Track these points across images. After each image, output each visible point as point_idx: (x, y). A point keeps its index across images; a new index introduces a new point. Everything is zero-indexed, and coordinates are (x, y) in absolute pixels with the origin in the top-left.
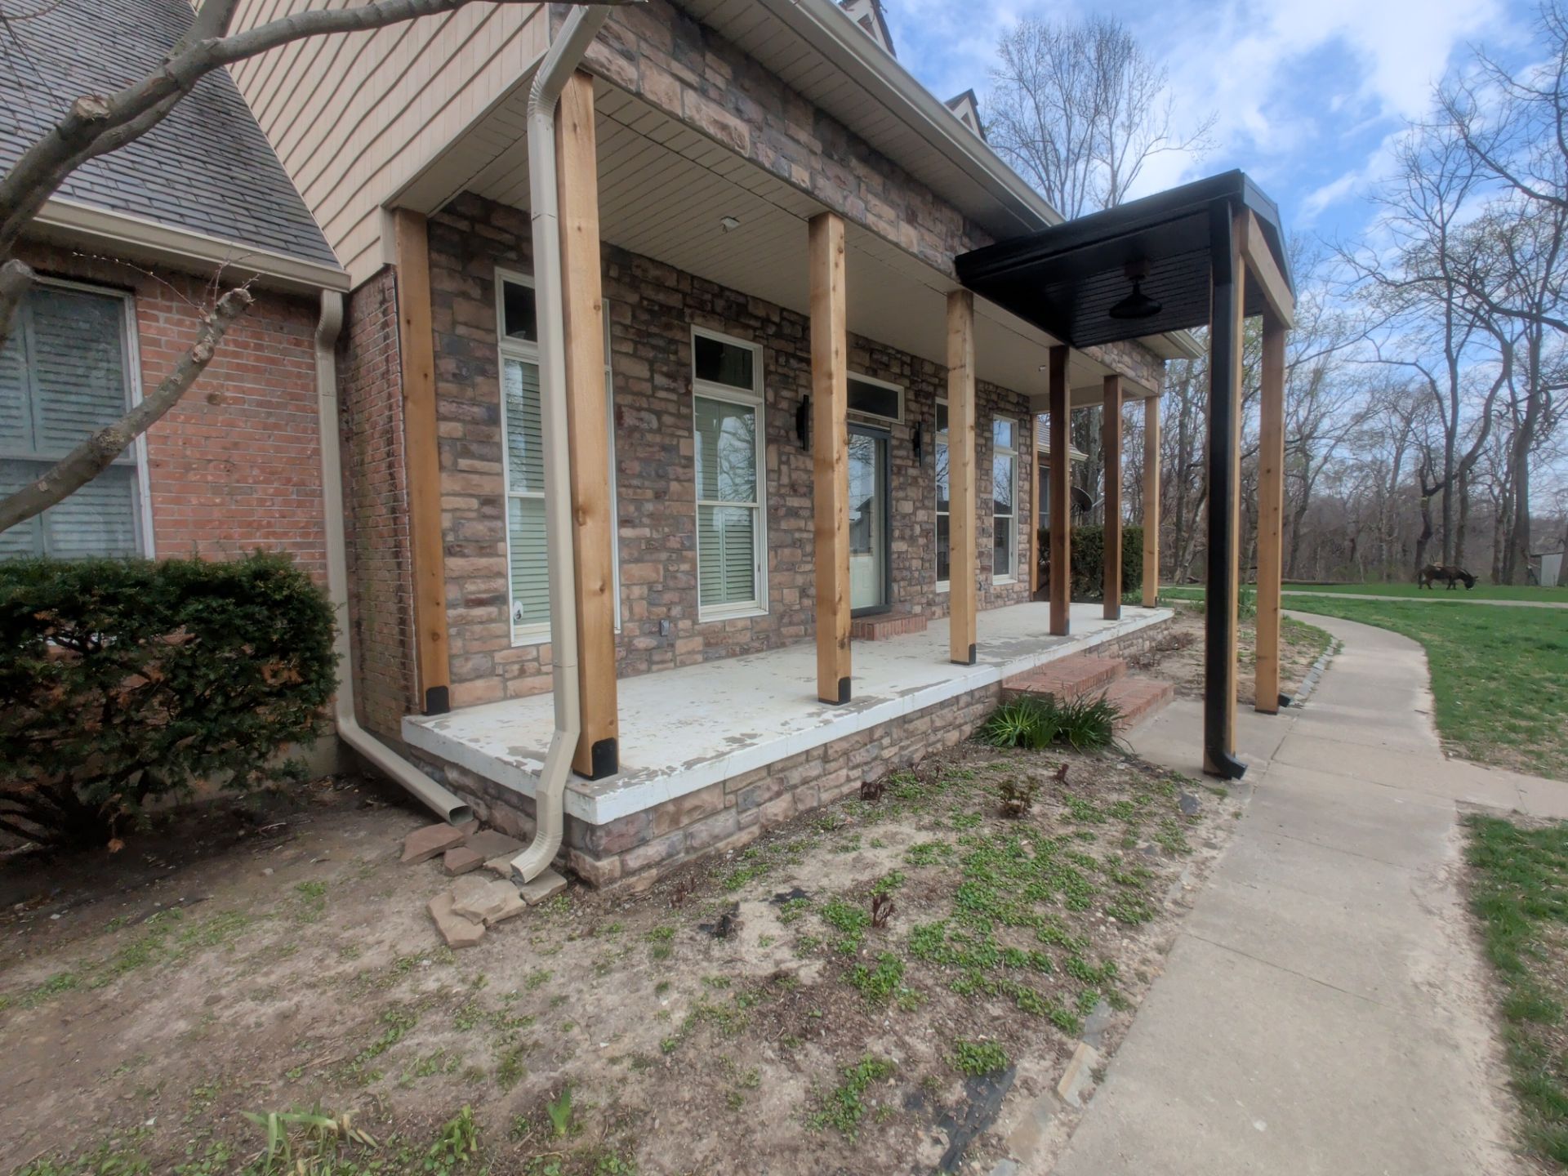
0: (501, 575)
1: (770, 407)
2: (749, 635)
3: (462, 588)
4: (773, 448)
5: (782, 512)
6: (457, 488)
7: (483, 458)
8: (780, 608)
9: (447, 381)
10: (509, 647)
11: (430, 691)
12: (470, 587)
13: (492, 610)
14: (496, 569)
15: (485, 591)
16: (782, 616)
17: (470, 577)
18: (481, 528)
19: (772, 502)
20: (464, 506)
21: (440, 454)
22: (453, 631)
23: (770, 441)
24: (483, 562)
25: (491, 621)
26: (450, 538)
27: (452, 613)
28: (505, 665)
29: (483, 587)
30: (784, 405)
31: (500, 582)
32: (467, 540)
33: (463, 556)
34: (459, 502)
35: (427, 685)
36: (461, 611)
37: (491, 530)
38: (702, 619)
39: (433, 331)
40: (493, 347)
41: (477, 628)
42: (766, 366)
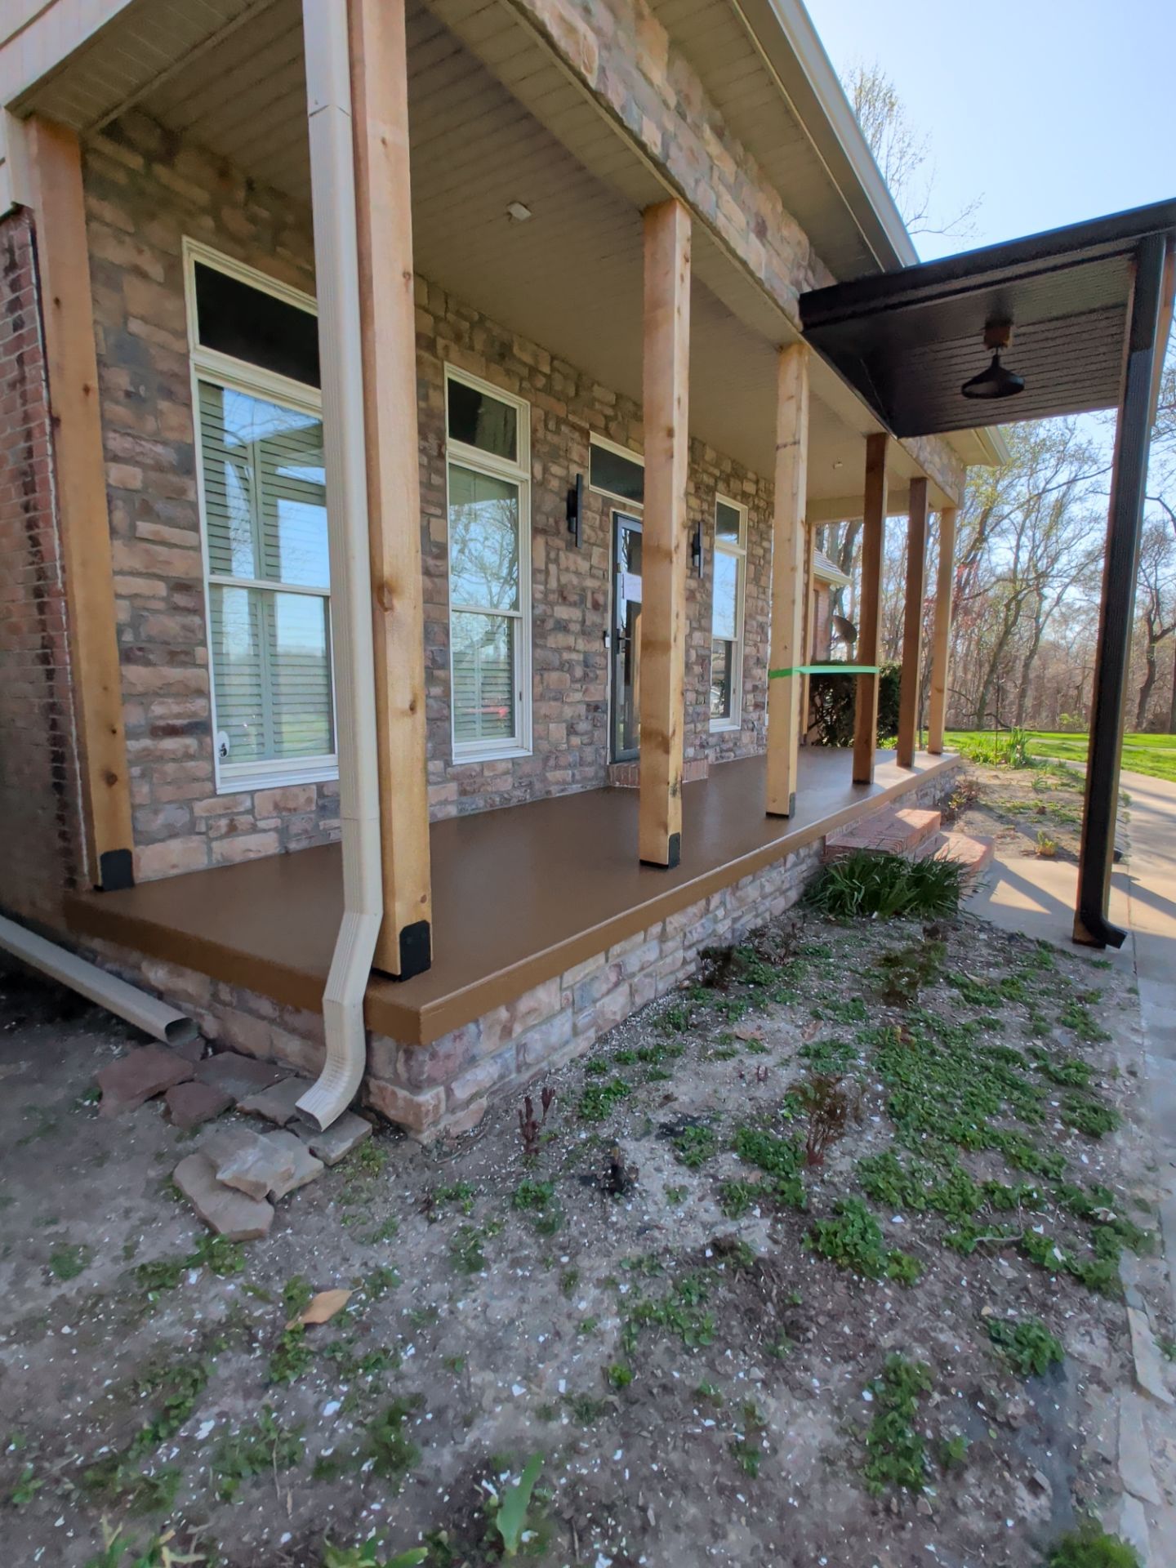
0: (202, 693)
1: (538, 485)
2: (510, 779)
3: (147, 709)
4: (541, 540)
5: (550, 624)
6: (137, 564)
7: (171, 522)
8: (545, 746)
9: (117, 402)
10: (214, 794)
11: (106, 857)
12: (158, 709)
13: (190, 742)
14: (193, 684)
15: (178, 716)
16: (546, 759)
17: (157, 694)
18: (172, 625)
19: (538, 611)
20: (146, 592)
21: (110, 512)
22: (136, 771)
23: (536, 531)
24: (175, 673)
25: (189, 757)
26: (128, 637)
27: (134, 745)
28: (207, 818)
29: (176, 709)
30: (554, 484)
31: (200, 702)
32: (150, 639)
33: (148, 663)
34: (139, 585)
35: (101, 848)
36: (146, 742)
37: (185, 628)
38: (456, 760)
39: (95, 322)
40: (185, 357)
41: (170, 768)
42: (534, 431)
